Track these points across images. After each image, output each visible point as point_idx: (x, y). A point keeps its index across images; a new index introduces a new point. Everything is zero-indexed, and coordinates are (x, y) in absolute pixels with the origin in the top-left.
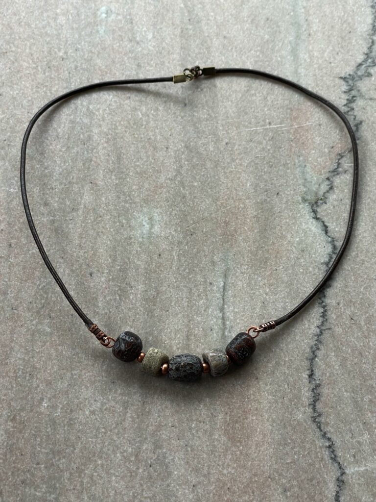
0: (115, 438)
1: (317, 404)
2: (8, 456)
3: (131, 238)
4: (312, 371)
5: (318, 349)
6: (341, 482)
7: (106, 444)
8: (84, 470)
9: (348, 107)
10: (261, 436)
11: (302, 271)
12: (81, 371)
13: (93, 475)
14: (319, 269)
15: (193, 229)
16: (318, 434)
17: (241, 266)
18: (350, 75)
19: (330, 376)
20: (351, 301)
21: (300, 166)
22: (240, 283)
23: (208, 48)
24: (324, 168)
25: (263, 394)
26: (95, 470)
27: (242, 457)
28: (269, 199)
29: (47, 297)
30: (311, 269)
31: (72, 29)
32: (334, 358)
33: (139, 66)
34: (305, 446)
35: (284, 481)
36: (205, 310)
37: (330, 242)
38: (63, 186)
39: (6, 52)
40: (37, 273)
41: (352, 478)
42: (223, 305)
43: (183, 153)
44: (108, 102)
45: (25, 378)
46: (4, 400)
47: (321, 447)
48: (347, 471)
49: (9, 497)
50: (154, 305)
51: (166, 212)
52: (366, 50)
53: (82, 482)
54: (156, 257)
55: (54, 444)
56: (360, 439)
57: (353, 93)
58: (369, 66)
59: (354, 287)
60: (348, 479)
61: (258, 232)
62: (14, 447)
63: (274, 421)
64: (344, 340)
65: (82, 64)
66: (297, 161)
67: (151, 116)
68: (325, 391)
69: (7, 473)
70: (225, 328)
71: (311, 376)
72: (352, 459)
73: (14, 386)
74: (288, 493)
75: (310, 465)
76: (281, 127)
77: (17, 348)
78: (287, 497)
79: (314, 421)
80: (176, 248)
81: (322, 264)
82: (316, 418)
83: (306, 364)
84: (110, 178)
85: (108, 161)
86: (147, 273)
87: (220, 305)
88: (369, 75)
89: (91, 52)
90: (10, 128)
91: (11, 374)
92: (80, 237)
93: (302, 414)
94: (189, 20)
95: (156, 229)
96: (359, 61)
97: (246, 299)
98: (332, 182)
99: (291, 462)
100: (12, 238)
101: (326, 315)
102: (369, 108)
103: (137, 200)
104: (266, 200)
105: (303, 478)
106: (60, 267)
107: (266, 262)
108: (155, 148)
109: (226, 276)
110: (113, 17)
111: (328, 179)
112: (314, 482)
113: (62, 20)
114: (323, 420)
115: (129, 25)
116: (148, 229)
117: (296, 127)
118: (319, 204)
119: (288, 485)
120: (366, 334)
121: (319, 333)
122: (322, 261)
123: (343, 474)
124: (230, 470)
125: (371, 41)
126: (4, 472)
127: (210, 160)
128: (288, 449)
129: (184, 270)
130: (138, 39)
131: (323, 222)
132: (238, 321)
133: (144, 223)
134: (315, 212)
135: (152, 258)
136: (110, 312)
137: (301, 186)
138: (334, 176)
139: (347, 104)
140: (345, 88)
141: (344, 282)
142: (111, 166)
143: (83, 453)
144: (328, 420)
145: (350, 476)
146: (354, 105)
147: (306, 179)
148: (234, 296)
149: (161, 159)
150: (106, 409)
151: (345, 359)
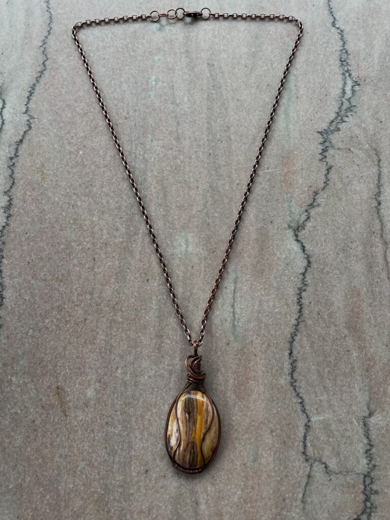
0: (164, 395)
1: (294, 373)
2: (97, 406)
3: (173, 255)
4: (291, 350)
5: (296, 335)
6: (307, 427)
7: (159, 399)
8: (144, 416)
9: (323, 155)
10: (257, 395)
11: (286, 279)
12: (142, 348)
13: (150, 420)
14: (298, 278)
15: (215, 248)
16: (294, 394)
17: (246, 275)
18: (325, 130)
19: (303, 354)
20: (318, 301)
21: (288, 201)
22: (245, 287)
23: (226, 109)
24: (304, 202)
25: (259, 366)
26: (151, 416)
27: (245, 409)
28: (265, 226)
29: (119, 297)
30: (292, 278)
31: (132, 94)
32: (306, 342)
33: (178, 123)
34: (285, 402)
35: (271, 425)
36: (222, 307)
37: (306, 258)
38: (128, 216)
39: (87, 113)
40: (113, 280)
41: (315, 424)
42: (234, 303)
43: (208, 191)
44: (157, 152)
45: (106, 352)
46: (93, 368)
47: (295, 403)
48: (312, 419)
49: (98, 433)
50: (189, 303)
51: (197, 236)
52: (337, 110)
53: (143, 424)
54: (190, 268)
55: (126, 398)
56: (321, 398)
57: (327, 144)
58: (339, 122)
59: (321, 291)
60: (312, 425)
61: (257, 251)
62: (101, 400)
63: (265, 385)
64: (313, 329)
65: (139, 122)
66: (285, 197)
67: (186, 163)
68: (300, 365)
69: (96, 417)
70: (235, 319)
71: (291, 354)
72: (315, 412)
73: (100, 358)
74: (274, 434)
75: (288, 415)
76: (275, 171)
77: (100, 332)
78: (273, 436)
79: (292, 385)
80: (203, 262)
81: (300, 274)
82: (293, 383)
83: (288, 345)
84: (160, 210)
85: (158, 197)
86: (184, 280)
87: (232, 303)
88: (338, 130)
89: (145, 112)
90: (92, 172)
91: (97, 351)
92: (140, 254)
93: (284, 381)
94: (213, 86)
95: (190, 248)
96: (332, 118)
97: (249, 299)
98: (309, 213)
99: (276, 413)
100: (96, 254)
101: (302, 311)
102: (336, 156)
103: (178, 227)
104: (263, 227)
105: (283, 423)
106: (128, 275)
107: (262, 273)
108: (189, 188)
109: (235, 282)
110: (160, 84)
111: (306, 211)
112: (291, 426)
113: (125, 87)
114: (297, 384)
115: (172, 91)
116: (185, 248)
117: (286, 171)
118: (300, 230)
119: (274, 428)
120: (328, 325)
121: (297, 324)
122: (300, 272)
123: (309, 421)
124: (237, 417)
125: (341, 102)
126: (95, 417)
127: (227, 197)
128: (274, 404)
129: (208, 278)
130: (177, 102)
131: (302, 243)
132: (243, 315)
133: (182, 244)
134: (296, 236)
135: (187, 269)
136: (160, 307)
137: (288, 217)
138: (311, 208)
139: (322, 153)
140: (321, 140)
141: (315, 287)
142: (160, 201)
143: (144, 405)
144: (301, 385)
145: (313, 423)
146: (326, 154)
147: (291, 211)
148: (241, 297)
149: (194, 196)
150: (158, 375)
151: (313, 343)
